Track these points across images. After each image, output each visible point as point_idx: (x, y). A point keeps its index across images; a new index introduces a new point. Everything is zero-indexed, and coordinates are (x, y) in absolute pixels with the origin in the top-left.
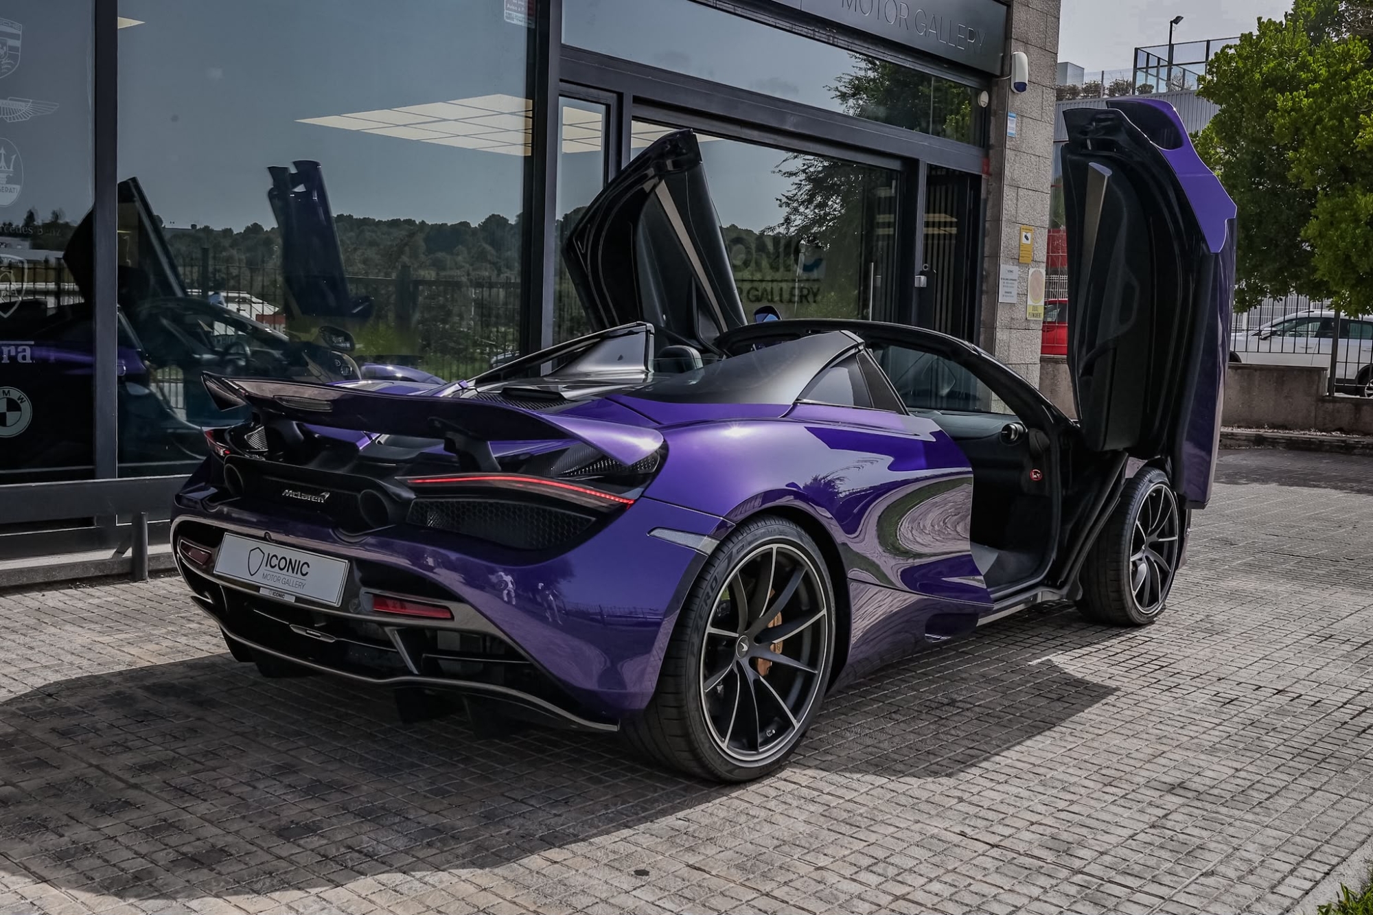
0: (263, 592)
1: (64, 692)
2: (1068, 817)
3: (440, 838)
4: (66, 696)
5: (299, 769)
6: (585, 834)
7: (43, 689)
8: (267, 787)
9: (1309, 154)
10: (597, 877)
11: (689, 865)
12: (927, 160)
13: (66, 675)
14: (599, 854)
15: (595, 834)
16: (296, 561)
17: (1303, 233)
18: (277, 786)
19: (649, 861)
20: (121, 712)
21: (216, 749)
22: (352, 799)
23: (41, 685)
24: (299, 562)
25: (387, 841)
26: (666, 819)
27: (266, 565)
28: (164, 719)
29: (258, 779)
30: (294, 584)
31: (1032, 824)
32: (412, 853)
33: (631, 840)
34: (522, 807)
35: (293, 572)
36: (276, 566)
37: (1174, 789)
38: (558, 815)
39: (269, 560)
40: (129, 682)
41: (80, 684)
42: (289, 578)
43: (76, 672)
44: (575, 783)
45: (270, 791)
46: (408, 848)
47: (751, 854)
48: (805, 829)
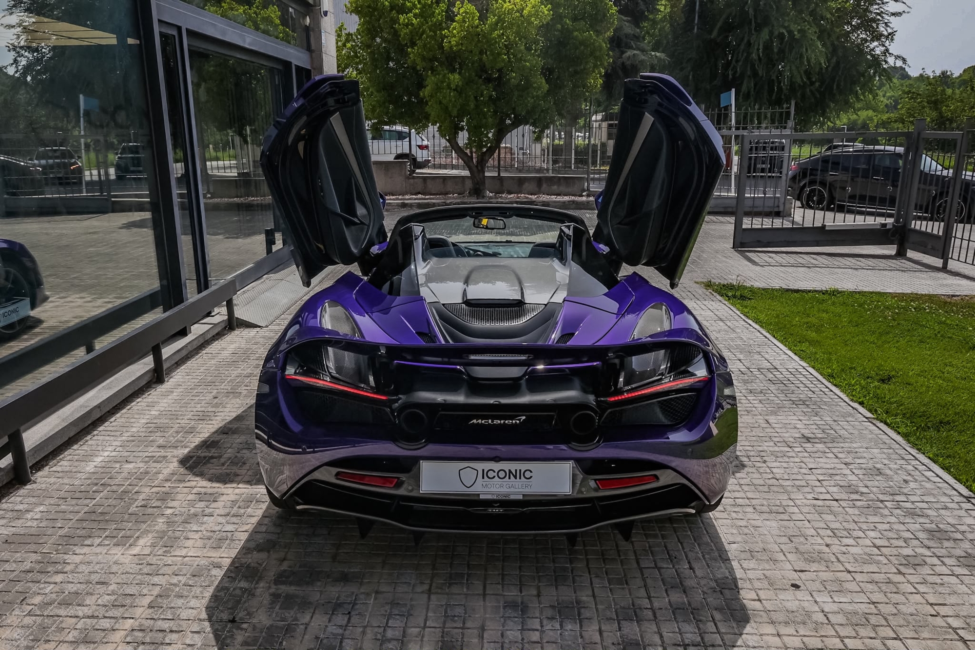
0: (482, 497)
1: (238, 613)
2: (819, 471)
3: (692, 613)
4: (248, 617)
5: (522, 603)
6: (727, 574)
7: (214, 618)
8: (542, 626)
9: (420, 50)
10: (790, 599)
11: (795, 571)
12: (295, 62)
13: (197, 597)
14: (759, 584)
15: (729, 572)
16: (516, 470)
17: (421, 94)
18: (545, 622)
19: (781, 577)
20: (317, 611)
21: (446, 612)
22: (597, 610)
23: (204, 615)
24: (520, 470)
25: (680, 630)
26: (727, 547)
27: (483, 478)
28: (357, 604)
29: (522, 623)
30: (520, 487)
31: (819, 481)
32: (707, 631)
33: (747, 567)
34: (669, 572)
35: (516, 478)
36: (494, 477)
37: (808, 440)
38: (691, 568)
39: (485, 474)
40: (257, 583)
41: (228, 600)
42: (514, 483)
43: (197, 590)
44: (648, 542)
45: (551, 628)
46: (699, 629)
47: (795, 551)
48: (774, 524)
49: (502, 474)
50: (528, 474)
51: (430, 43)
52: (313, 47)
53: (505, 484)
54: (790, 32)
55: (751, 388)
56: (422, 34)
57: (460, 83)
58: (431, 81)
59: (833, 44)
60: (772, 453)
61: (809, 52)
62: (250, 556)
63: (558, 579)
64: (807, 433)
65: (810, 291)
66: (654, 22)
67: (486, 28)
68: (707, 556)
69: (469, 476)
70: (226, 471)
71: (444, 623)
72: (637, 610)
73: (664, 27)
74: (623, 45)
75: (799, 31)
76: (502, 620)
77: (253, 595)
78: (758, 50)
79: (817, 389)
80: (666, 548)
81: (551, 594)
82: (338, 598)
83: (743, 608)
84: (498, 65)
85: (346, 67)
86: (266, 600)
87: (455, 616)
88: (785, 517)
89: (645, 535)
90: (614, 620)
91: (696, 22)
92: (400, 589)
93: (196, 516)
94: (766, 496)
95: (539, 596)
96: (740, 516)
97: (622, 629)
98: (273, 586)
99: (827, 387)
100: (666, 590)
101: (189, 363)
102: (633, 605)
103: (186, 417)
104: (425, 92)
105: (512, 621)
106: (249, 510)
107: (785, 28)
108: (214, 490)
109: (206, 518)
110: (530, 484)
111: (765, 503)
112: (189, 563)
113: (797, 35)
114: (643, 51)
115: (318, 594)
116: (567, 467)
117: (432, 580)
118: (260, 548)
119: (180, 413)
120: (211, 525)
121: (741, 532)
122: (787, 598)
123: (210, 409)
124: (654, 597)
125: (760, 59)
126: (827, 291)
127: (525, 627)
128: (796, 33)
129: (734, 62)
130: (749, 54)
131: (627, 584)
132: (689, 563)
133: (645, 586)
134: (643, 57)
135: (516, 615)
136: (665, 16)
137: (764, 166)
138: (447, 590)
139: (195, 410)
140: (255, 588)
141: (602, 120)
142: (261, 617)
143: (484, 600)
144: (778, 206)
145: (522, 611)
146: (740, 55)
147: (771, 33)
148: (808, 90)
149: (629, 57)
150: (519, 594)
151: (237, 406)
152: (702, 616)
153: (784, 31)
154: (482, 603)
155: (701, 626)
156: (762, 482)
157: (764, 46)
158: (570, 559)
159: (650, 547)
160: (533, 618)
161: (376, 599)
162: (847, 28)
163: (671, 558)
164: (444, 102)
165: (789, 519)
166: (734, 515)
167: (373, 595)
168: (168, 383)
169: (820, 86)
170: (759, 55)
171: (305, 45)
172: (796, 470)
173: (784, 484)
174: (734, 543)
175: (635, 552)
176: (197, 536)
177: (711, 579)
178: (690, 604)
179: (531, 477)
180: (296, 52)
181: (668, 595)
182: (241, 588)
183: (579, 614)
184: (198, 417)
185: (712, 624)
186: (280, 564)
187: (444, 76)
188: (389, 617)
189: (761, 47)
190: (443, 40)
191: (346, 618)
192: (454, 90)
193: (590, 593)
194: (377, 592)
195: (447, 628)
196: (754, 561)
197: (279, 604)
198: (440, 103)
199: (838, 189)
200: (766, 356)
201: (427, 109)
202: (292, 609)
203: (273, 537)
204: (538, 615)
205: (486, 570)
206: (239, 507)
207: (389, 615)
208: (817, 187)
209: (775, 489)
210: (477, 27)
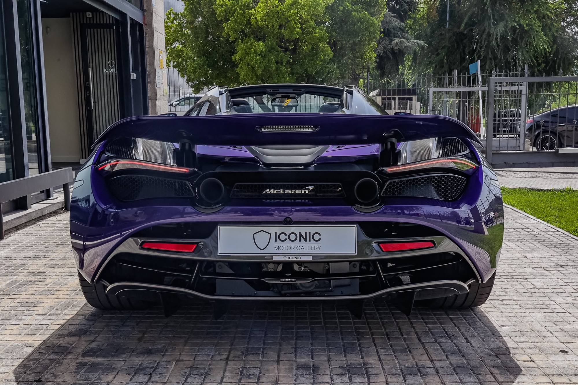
0: (274, 259)
1: (44, 376)
2: (574, 284)
3: (472, 370)
4: (53, 378)
5: (313, 365)
6: (501, 345)
7: (21, 379)
8: (332, 380)
9: (232, 25)
10: (560, 359)
11: (563, 343)
12: (130, 15)
13: (7, 366)
14: (531, 351)
15: (503, 344)
16: (306, 233)
17: (233, 58)
18: (335, 377)
19: (550, 347)
20: (119, 373)
21: (242, 372)
22: (383, 369)
23: (12, 377)
24: (310, 233)
25: (461, 380)
26: (498, 329)
27: (276, 241)
28: (158, 368)
29: (314, 378)
30: (310, 248)
31: (575, 289)
32: (486, 380)
33: (518, 341)
34: (448, 344)
35: (306, 241)
36: (286, 239)
37: (562, 266)
38: (468, 342)
39: (277, 237)
40: (66, 356)
41: (37, 367)
42: (304, 245)
43: (8, 362)
44: (428, 327)
45: (341, 381)
46: (479, 380)
47: (560, 330)
48: (539, 315)
49: (293, 237)
50: (317, 237)
51: (240, 19)
52: (145, 8)
53: (296, 246)
54: (520, 26)
55: (509, 239)
56: (234, 13)
57: (264, 50)
58: (241, 47)
59: (553, 35)
60: (532, 274)
61: (536, 40)
62: (61, 339)
63: (346, 351)
64: (560, 263)
65: (550, 190)
66: (415, 20)
67: (284, 7)
68: (481, 334)
69: (262, 239)
70: (48, 288)
71: (241, 379)
72: (421, 369)
73: (423, 24)
74: (392, 35)
75: (527, 25)
76: (295, 377)
77: (61, 363)
78: (496, 39)
79: (564, 239)
80: (444, 330)
81: (339, 360)
82: (140, 365)
83: (518, 367)
84: (294, 36)
85: (174, 42)
86: (73, 366)
87: (250, 375)
88: (549, 310)
89: (425, 322)
90: (400, 375)
91: (448, 20)
92: (199, 358)
93: (16, 315)
94: (530, 298)
95: (329, 361)
96: (508, 310)
97: (407, 381)
98: (81, 358)
99: (573, 238)
100: (447, 356)
101: (27, 229)
102: (417, 366)
103: (18, 259)
104: (236, 57)
105: (304, 377)
106: (66, 311)
107: (516, 22)
108: (36, 299)
109: (24, 317)
110: (319, 245)
111: (530, 302)
112: (4, 344)
113: (526, 28)
114: (407, 39)
115: (123, 363)
116: (352, 231)
117: (230, 352)
118: (71, 334)
119: (14, 256)
120: (28, 321)
121: (511, 320)
122: (558, 359)
123: (41, 254)
124: (435, 360)
125: (498, 46)
126: (564, 190)
127: (316, 381)
128: (525, 26)
129: (478, 48)
130: (489, 42)
131: (410, 352)
132: (466, 339)
133: (426, 353)
134: (408, 44)
135: (308, 373)
136: (423, 16)
137: (505, 129)
138: (244, 359)
139: (27, 254)
140: (63, 359)
141: (377, 95)
142: (65, 378)
143: (278, 364)
144: (519, 147)
145: (313, 370)
146: (483, 43)
147: (506, 26)
148: (536, 69)
149: (397, 43)
150: (311, 360)
151: (65, 252)
152: (481, 371)
153: (516, 24)
154: (276, 366)
155: (481, 377)
156: (525, 290)
157: (501, 36)
158: (358, 338)
159: (429, 330)
160: (323, 375)
161: (176, 364)
162: (564, 24)
163: (449, 336)
164: (252, 63)
165: (552, 312)
166: (503, 310)
167: (174, 363)
168: (6, 240)
169: (546, 67)
170: (497, 43)
171: (139, 5)
172: (554, 283)
173: (545, 291)
174: (505, 326)
175: (416, 333)
176: (14, 327)
177: (487, 349)
178: (469, 364)
179: (320, 239)
180: (131, 8)
181: (448, 359)
182: (49, 360)
183: (367, 372)
184: (30, 259)
185: (491, 376)
186: (90, 344)
187: (252, 44)
188: (189, 376)
189: (499, 36)
190: (250, 18)
191: (147, 378)
192: (259, 55)
193: (377, 358)
194: (178, 361)
195: (242, 383)
196: (524, 337)
197: (85, 369)
198: (248, 64)
199: (566, 138)
200: (520, 222)
201: (238, 70)
202: (97, 372)
203: (85, 328)
204: (328, 373)
205: (280, 345)
206: (57, 310)
207: (187, 375)
208: (549, 136)
209: (537, 294)
210: (277, 6)
